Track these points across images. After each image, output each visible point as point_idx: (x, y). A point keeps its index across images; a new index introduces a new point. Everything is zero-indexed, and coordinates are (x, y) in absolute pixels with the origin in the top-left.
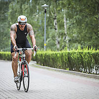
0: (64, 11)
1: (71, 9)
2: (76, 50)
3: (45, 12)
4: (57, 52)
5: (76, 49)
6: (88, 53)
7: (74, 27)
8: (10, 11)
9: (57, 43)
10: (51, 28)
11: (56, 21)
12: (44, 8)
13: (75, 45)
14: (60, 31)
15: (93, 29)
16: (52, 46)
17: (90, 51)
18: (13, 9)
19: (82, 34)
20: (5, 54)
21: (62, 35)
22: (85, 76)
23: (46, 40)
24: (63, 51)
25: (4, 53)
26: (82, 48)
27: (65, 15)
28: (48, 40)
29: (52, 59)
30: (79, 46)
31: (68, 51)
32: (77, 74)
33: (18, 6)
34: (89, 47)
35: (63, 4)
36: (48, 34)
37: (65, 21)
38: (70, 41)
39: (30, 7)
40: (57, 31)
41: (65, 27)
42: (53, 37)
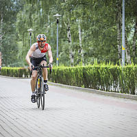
0: (79, 21)
1: (86, 18)
2: (92, 65)
3: (58, 22)
4: (71, 68)
5: (92, 63)
6: (106, 68)
7: (89, 39)
8: (18, 21)
9: (70, 57)
10: (64, 41)
11: (69, 32)
12: (56, 17)
13: (92, 59)
14: (74, 43)
15: (111, 41)
16: (65, 60)
17: (107, 66)
18: (21, 19)
19: (99, 47)
20: (12, 70)
21: (77, 48)
22: (102, 94)
23: (59, 54)
24: (78, 66)
25: (11, 68)
26: (99, 63)
27: (79, 26)
28: (61, 53)
29: (66, 75)
30: (96, 61)
31: (83, 66)
32: (93, 92)
33: (27, 16)
34: (107, 62)
35: (77, 13)
36: (61, 47)
37: (79, 32)
38: (85, 54)
39: (40, 16)
40: (70, 43)
41: (80, 39)
42: (67, 50)
